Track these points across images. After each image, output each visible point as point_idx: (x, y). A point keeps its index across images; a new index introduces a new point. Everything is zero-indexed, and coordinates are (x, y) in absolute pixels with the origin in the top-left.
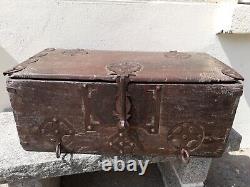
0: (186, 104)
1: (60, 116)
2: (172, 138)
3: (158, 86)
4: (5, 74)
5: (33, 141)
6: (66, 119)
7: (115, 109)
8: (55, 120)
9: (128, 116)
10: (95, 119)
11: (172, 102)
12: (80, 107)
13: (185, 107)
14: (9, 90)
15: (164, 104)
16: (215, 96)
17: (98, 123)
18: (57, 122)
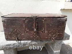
0: (52, 24)
1: (17, 29)
2: (49, 34)
3: (45, 19)
4: (2, 17)
5: (9, 37)
6: (19, 30)
7: (33, 26)
8: (16, 30)
9: (37, 28)
10: (27, 30)
11: (48, 23)
12: (23, 26)
13: (52, 25)
14: (3, 21)
15: (46, 24)
16: (60, 21)
17: (28, 30)
18: (16, 31)
